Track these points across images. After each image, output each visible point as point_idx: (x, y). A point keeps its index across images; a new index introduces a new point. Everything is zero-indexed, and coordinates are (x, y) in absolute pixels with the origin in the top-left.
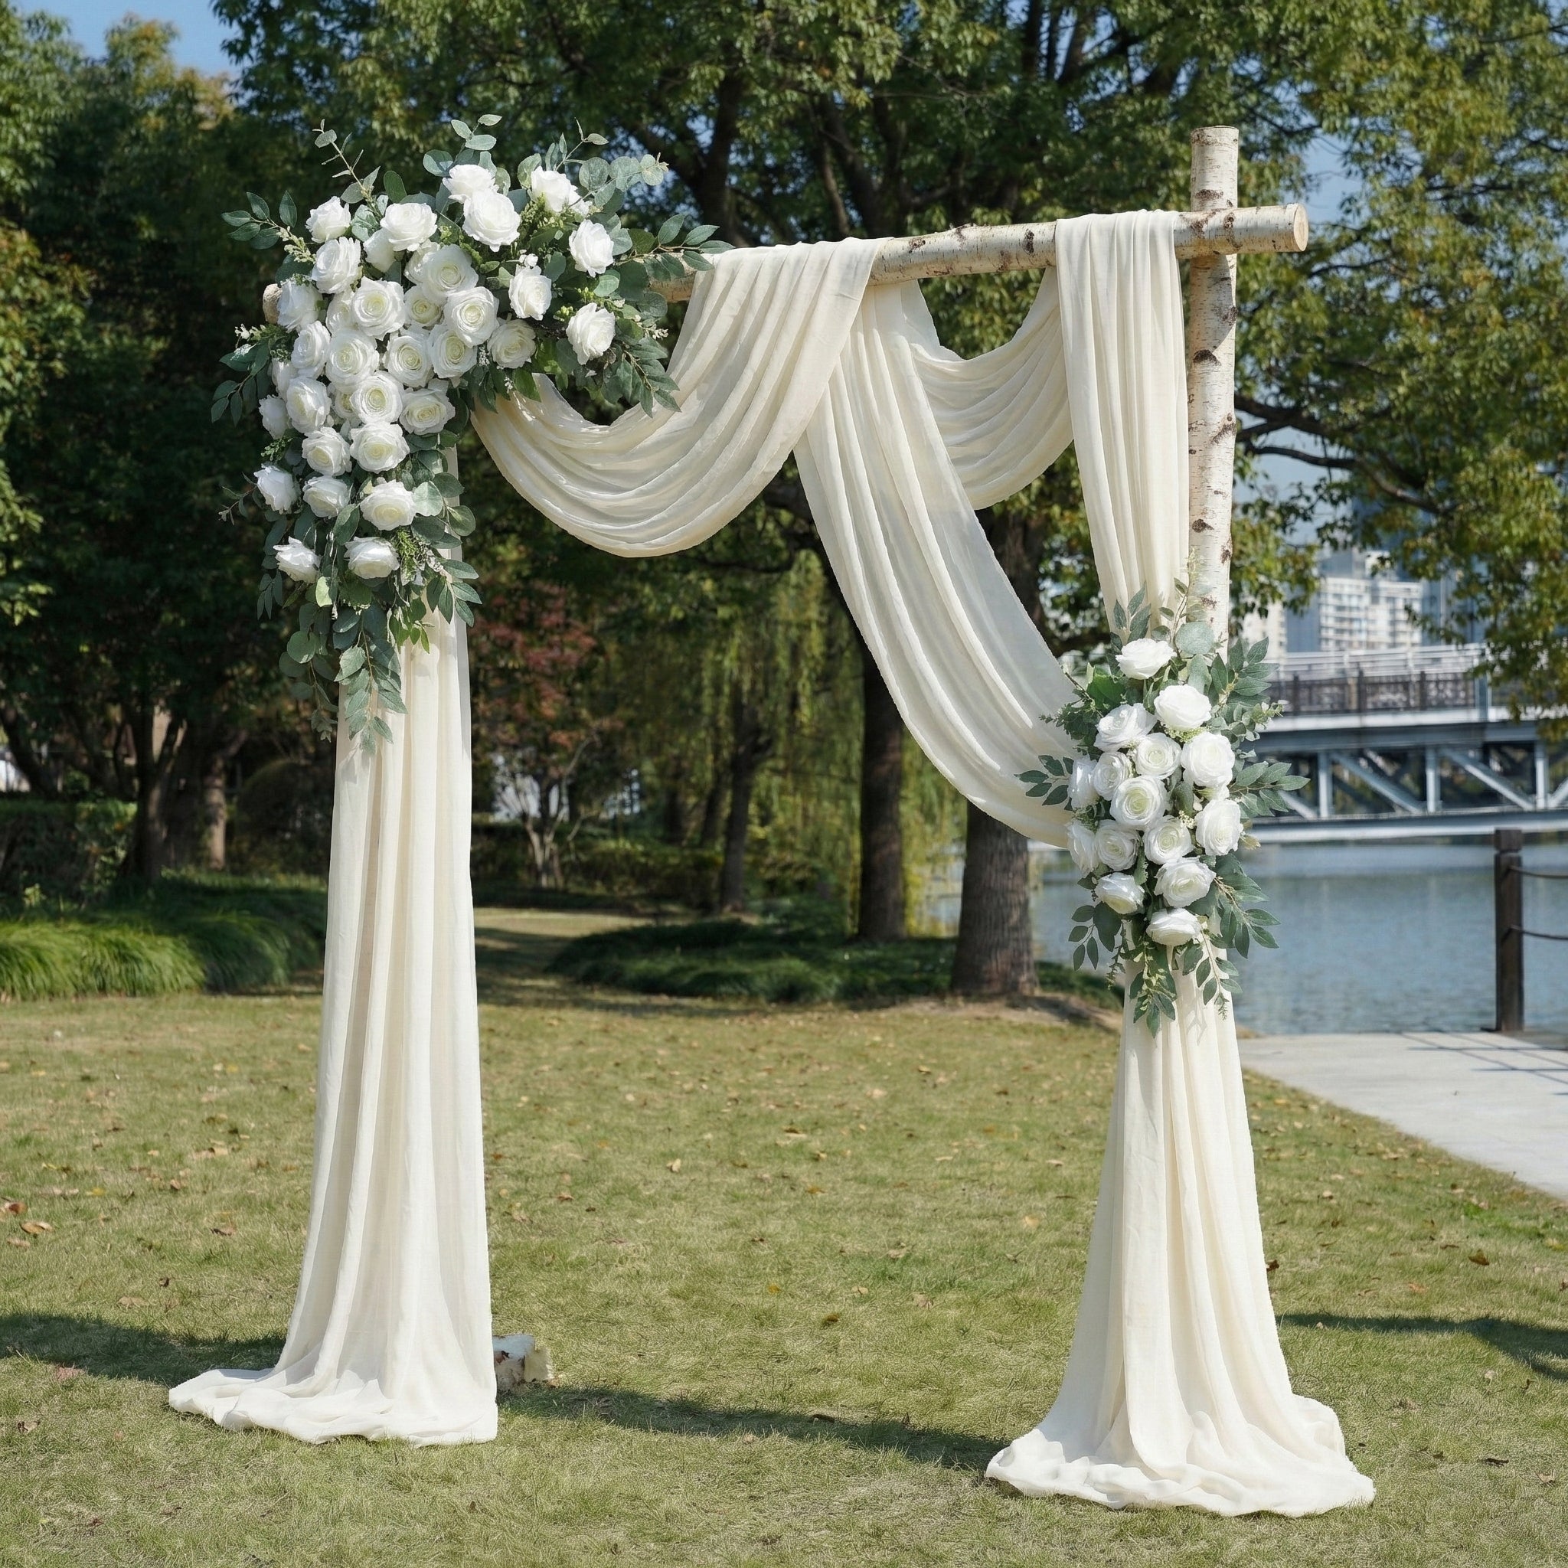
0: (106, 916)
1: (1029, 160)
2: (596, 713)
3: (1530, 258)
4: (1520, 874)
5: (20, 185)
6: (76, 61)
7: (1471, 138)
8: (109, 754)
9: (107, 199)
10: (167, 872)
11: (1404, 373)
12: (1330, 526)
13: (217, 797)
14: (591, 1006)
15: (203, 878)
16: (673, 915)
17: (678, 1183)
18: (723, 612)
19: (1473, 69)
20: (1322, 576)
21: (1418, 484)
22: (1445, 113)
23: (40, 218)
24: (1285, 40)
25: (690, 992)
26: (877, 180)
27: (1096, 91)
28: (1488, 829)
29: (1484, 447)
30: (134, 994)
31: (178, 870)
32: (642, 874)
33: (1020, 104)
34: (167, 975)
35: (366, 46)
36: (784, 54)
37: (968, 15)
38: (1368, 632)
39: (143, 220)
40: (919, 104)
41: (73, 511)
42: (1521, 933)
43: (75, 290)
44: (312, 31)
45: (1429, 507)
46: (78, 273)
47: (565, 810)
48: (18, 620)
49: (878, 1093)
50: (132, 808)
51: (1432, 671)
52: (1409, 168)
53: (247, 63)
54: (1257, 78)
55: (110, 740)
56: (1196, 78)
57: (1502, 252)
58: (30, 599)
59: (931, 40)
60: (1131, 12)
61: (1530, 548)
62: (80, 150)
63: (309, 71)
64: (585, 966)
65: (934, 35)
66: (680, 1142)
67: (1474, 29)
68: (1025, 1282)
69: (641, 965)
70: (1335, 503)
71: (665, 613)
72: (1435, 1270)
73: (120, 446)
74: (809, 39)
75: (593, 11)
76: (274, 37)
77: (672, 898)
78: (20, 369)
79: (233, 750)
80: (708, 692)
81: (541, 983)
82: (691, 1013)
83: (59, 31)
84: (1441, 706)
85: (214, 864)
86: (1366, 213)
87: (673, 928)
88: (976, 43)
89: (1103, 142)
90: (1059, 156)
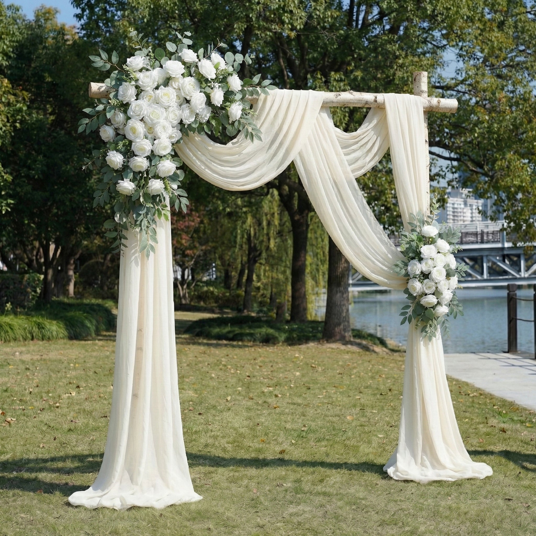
0: (33, 313)
1: (349, 56)
2: (201, 244)
3: (520, 90)
4: (516, 299)
5: (5, 63)
6: (24, 20)
7: (500, 49)
8: (34, 258)
9: (35, 68)
10: (54, 298)
11: (477, 129)
12: (452, 181)
13: (71, 273)
14: (199, 344)
15: (66, 300)
16: (227, 313)
17: (229, 405)
18: (244, 209)
19: (501, 25)
20: (448, 197)
21: (481, 167)
22: (491, 41)
23: (11, 74)
24: (437, 16)
25: (232, 339)
26: (297, 62)
27: (372, 32)
28: (505, 284)
29: (504, 154)
30: (43, 339)
31: (58, 297)
32: (217, 299)
33: (347, 37)
34: (54, 333)
35: (123, 16)
36: (266, 19)
37: (329, 6)
38: (464, 217)
39: (47, 75)
40: (312, 37)
41: (23, 174)
42: (516, 319)
43: (24, 99)
44: (105, 11)
45: (486, 175)
46: (25, 93)
47: (190, 277)
48: (4, 212)
49: (298, 374)
50: (42, 277)
51: (485, 230)
52: (478, 59)
53: (82, 22)
54: (427, 28)
55: (35, 253)
56: (406, 28)
57: (510, 88)
58: (8, 205)
59: (316, 15)
60: (385, 6)
61: (520, 188)
62: (25, 51)
63: (104, 24)
64: (198, 330)
65: (318, 13)
66: (230, 391)
67: (501, 11)
68: (348, 439)
69: (216, 330)
70: (453, 173)
71: (224, 209)
72: (488, 434)
73: (39, 152)
74: (275, 14)
75: (201, 4)
76: (92, 12)
77: (227, 307)
78: (5, 126)
79: (77, 256)
80: (239, 237)
81: (183, 336)
82: (233, 346)
83: (18, 10)
84: (488, 242)
85: (70, 296)
86: (464, 75)
87: (228, 317)
88: (332, 17)
89: (375, 50)
90: (359, 54)
